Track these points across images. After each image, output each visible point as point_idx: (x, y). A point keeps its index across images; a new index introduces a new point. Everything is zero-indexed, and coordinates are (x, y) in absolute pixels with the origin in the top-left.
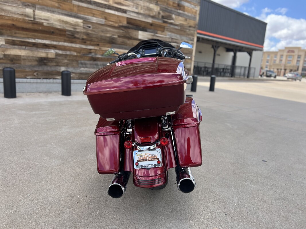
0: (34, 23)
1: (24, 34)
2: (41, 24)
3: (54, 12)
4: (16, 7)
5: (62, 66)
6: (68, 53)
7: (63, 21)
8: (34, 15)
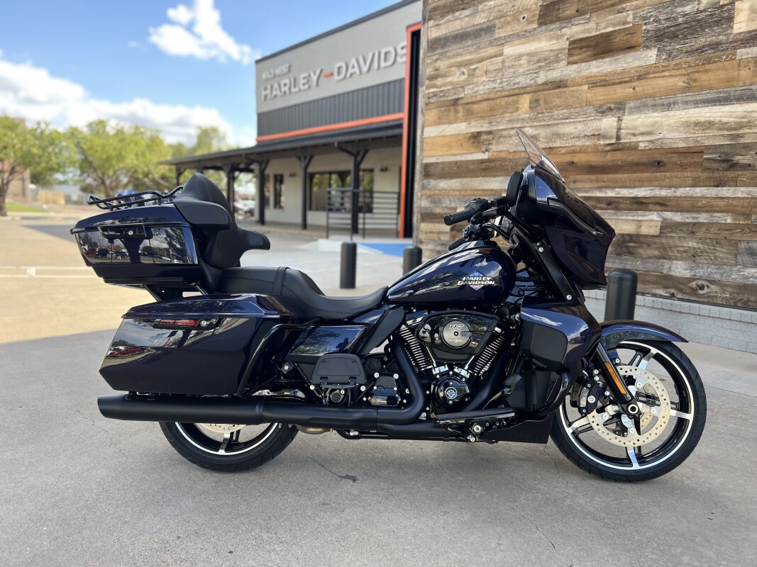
0: (618, 147)
1: (591, 181)
2: (633, 148)
3: (672, 105)
4: (583, 121)
5: (677, 259)
6: (703, 218)
7: (697, 124)
8: (619, 129)
